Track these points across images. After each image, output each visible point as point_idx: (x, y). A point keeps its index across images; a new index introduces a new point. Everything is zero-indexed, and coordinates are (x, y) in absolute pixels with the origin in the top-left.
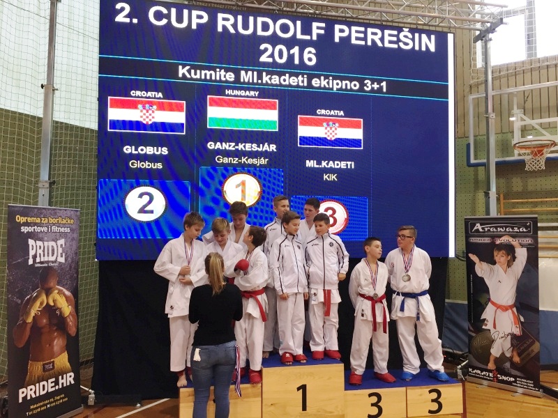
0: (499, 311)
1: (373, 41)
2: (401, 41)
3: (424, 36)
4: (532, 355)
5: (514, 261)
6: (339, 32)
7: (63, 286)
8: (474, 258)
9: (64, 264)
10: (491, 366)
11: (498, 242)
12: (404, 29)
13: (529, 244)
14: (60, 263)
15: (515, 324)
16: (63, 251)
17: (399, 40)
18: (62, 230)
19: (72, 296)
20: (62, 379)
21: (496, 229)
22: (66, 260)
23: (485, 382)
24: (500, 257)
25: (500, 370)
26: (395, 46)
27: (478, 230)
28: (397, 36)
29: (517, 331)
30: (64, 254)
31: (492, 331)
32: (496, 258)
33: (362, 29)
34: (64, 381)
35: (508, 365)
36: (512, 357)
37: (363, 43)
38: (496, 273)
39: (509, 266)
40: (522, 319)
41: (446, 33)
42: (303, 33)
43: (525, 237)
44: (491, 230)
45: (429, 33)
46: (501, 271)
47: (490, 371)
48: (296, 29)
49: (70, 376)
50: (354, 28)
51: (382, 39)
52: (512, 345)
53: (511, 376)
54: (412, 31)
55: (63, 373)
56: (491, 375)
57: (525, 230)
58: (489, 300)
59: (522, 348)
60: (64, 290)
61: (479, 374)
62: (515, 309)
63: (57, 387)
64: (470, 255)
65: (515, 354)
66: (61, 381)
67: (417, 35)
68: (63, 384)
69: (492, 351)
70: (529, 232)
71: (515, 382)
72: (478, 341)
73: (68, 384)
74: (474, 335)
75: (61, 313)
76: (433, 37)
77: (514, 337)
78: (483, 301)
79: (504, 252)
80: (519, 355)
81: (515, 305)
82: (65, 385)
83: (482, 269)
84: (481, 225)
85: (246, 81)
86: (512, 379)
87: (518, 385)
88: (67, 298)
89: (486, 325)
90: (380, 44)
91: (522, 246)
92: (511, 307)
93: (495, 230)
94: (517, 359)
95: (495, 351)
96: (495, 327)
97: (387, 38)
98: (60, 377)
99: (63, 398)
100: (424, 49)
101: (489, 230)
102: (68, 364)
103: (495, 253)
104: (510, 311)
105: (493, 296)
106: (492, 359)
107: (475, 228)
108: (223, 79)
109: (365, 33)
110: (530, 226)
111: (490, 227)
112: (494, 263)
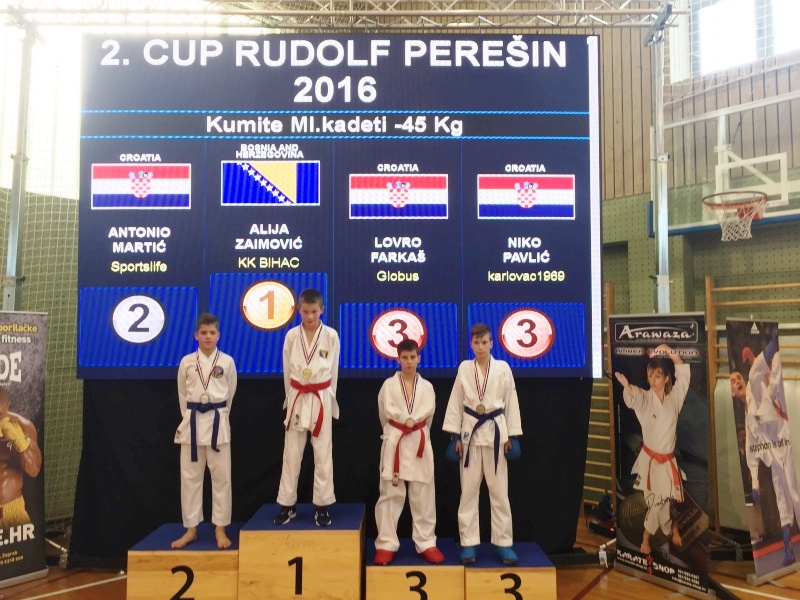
0: (654, 461)
1: (465, 60)
2: (509, 55)
3: (548, 45)
4: (699, 533)
5: (673, 384)
6: (412, 51)
7: (18, 412)
8: (622, 379)
9: (20, 384)
10: (645, 548)
11: (652, 355)
12: (514, 37)
13: (694, 359)
14: (13, 382)
15: (675, 483)
16: (19, 366)
17: (506, 54)
18: (19, 340)
19: (33, 426)
20: (15, 530)
21: (650, 334)
22: (23, 378)
23: (638, 573)
24: (656, 378)
25: (657, 556)
26: (500, 64)
27: (626, 335)
28: (504, 49)
29: (678, 496)
30: (20, 371)
31: (646, 493)
32: (651, 380)
33: (448, 43)
34: (19, 534)
35: (666, 548)
36: (671, 536)
37: (448, 63)
38: (650, 401)
39: (667, 392)
40: (684, 477)
41: (585, 37)
42: (356, 57)
43: (688, 346)
44: (644, 336)
45: (555, 41)
46: (657, 400)
47: (643, 556)
48: (347, 53)
49: (28, 529)
50: (434, 43)
51: (479, 56)
52: (672, 516)
53: (670, 565)
54: (528, 39)
55: (16, 523)
56: (645, 561)
57: (687, 336)
58: (642, 444)
59: (685, 522)
60: (20, 418)
61: (629, 560)
62: (674, 460)
63: (6, 542)
64: (617, 374)
65: (675, 530)
66: (12, 534)
67: (535, 44)
68: (16, 538)
69: (647, 525)
70: (693, 338)
71: (676, 575)
72: (628, 509)
73: (25, 538)
74: (622, 498)
75: (14, 447)
76: (562, 45)
77: (674, 504)
78: (634, 446)
79: (661, 370)
80: (681, 533)
81: (674, 454)
82: (19, 539)
83: (632, 397)
84: (631, 328)
85: (299, 130)
86: (672, 571)
87: (680, 581)
88: (24, 428)
89: (638, 484)
90: (475, 63)
91: (684, 360)
92: (669, 457)
93: (648, 336)
94: (677, 539)
95: (650, 526)
96: (649, 487)
97: (487, 53)
98: (12, 529)
99: (15, 556)
100: (547, 63)
101: (640, 336)
102: (25, 513)
103: (649, 373)
104: (668, 462)
105: (647, 440)
106: (646, 538)
107: (623, 333)
108: (267, 130)
109: (452, 49)
110: (694, 330)
111: (643, 331)
112: (647, 387)
